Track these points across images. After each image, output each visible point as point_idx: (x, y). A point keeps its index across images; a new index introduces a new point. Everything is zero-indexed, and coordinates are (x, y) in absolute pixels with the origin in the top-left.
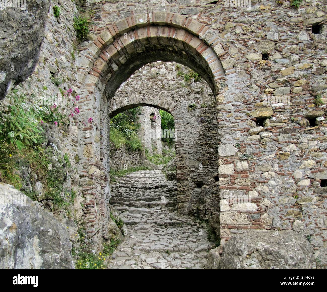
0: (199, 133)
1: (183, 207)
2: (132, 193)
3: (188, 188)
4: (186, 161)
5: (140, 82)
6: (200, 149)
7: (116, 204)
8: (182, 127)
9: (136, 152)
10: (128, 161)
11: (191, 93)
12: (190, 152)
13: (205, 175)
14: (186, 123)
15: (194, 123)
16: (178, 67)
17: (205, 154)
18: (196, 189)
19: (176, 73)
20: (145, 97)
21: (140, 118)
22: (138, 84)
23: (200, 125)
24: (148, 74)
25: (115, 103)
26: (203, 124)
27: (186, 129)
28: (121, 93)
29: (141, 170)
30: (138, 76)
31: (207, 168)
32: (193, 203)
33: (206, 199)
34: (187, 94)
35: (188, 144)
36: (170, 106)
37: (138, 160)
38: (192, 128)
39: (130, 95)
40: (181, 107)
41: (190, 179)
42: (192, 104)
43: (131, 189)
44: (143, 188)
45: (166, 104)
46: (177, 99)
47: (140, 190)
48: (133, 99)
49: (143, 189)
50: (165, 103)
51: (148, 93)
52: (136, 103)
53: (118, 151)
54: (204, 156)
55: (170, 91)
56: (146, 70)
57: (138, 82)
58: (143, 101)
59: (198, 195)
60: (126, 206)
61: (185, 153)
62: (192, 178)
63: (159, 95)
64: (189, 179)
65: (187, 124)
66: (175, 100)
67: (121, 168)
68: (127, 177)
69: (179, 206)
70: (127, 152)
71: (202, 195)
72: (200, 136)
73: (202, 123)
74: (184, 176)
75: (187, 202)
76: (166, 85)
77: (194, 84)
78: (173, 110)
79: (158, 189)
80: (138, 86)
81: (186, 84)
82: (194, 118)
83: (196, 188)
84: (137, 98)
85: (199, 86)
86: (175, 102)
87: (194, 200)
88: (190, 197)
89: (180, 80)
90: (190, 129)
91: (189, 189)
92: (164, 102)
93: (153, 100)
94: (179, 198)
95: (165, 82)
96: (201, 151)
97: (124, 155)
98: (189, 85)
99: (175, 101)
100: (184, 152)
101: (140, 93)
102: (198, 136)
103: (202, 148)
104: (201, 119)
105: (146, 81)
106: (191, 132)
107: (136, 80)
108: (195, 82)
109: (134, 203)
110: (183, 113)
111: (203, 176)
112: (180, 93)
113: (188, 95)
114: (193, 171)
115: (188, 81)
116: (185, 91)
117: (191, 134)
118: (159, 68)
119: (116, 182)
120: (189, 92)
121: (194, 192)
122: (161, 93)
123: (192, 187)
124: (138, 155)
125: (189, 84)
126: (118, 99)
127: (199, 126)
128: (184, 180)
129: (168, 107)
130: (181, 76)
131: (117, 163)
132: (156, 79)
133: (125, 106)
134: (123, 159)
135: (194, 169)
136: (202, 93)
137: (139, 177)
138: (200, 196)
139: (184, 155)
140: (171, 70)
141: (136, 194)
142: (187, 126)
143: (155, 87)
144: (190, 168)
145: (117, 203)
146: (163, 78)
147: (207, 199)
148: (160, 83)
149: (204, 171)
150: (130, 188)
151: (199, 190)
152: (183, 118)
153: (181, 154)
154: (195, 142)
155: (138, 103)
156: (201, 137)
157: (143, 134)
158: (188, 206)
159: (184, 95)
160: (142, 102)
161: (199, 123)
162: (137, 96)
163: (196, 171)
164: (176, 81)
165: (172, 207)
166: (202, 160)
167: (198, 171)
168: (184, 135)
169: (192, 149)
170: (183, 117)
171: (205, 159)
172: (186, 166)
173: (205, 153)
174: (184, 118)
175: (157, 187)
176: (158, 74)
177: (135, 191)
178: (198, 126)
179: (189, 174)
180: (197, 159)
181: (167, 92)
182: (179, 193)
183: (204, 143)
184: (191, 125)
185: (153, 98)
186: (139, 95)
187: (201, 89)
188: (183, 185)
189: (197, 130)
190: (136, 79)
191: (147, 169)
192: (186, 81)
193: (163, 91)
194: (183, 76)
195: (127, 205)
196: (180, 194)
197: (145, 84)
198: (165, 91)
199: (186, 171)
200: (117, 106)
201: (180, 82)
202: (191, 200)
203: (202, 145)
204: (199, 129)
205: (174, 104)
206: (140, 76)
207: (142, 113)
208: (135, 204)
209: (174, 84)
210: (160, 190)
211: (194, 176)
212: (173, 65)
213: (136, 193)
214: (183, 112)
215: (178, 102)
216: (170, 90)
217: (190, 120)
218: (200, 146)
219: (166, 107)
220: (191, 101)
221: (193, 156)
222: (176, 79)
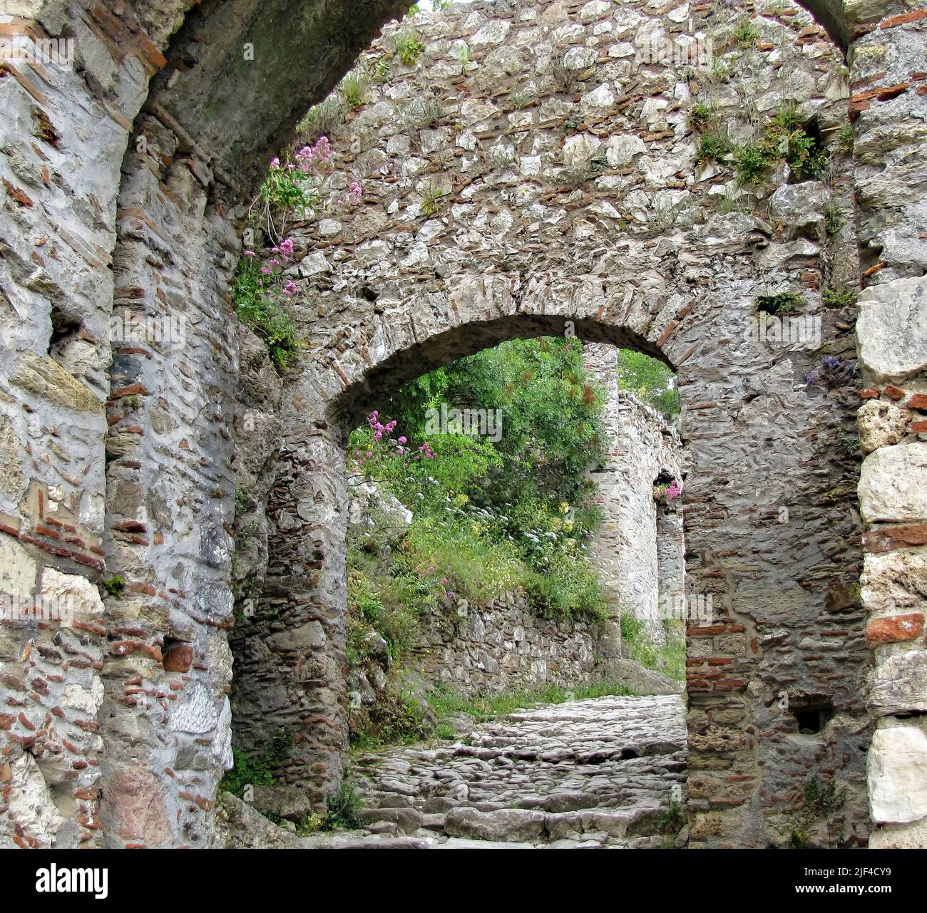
0: (814, 439)
1: (717, 834)
2: (501, 778)
3: (746, 736)
4: (741, 592)
5: (506, 218)
6: (818, 523)
7: (381, 824)
8: (718, 419)
9: (577, 626)
10: (536, 658)
11: (769, 237)
12: (763, 546)
13: (841, 661)
14: (743, 394)
15: (783, 390)
16: (704, 117)
17: (843, 551)
18: (790, 737)
19: (691, 150)
20: (527, 281)
21: (601, 486)
22: (494, 229)
23: (820, 397)
24: (547, 173)
25: (380, 329)
26: (832, 394)
27: (744, 424)
28: (411, 278)
29: (599, 696)
30: (496, 189)
31: (852, 621)
32: (775, 813)
33: (844, 791)
34: (750, 244)
35: (748, 503)
36: (655, 313)
37: (587, 656)
38: (771, 421)
39: (453, 283)
40: (714, 312)
41: (761, 684)
42: (774, 292)
43: (501, 764)
44: (561, 758)
45: (638, 306)
46: (692, 273)
47: (545, 764)
48: (469, 300)
49: (562, 764)
50: (632, 302)
51: (543, 259)
52: (483, 318)
53: (488, 617)
54: (838, 561)
55: (657, 241)
56: (539, 152)
57: (495, 220)
58: (518, 304)
59: (802, 768)
60: (430, 833)
61: (733, 554)
62: (770, 681)
63: (600, 266)
64: (754, 685)
65: (749, 400)
66: (682, 283)
67: (501, 688)
68: (514, 720)
69: (698, 826)
70: (529, 620)
71: (826, 765)
72: (819, 454)
73: (831, 386)
74: (730, 671)
75: (739, 804)
76: (640, 217)
77: (789, 194)
78: (671, 335)
79: (631, 761)
80: (499, 237)
81: (743, 199)
82: (788, 363)
83: (790, 731)
84: (489, 292)
85: (813, 199)
86: (681, 292)
87: (781, 794)
88: (757, 783)
89: (713, 181)
90: (761, 424)
91: (754, 738)
92: (627, 299)
93: (571, 294)
94: (699, 785)
95: (635, 199)
96: (819, 537)
97: (518, 633)
98: (757, 202)
99: (686, 288)
100: (729, 546)
101: (505, 269)
102: (806, 456)
103: (830, 521)
104: (826, 366)
105: (539, 209)
106: (769, 441)
107: (486, 209)
108: (792, 180)
109: (472, 817)
110: (727, 342)
111: (833, 664)
112: (711, 241)
113: (753, 247)
114: (778, 642)
115: (755, 180)
116: (735, 228)
117: (768, 453)
118: (601, 137)
119: (451, 738)
120: (756, 231)
121: (781, 752)
122: (608, 255)
123: (768, 730)
124: (585, 638)
125: (760, 195)
126: (393, 307)
127: (814, 404)
128: (728, 690)
129: (645, 318)
130: (720, 161)
131: (481, 665)
132: (586, 190)
133: (429, 341)
134: (512, 651)
135: (779, 633)
136: (829, 234)
137: (569, 719)
138: (810, 775)
139: (733, 563)
140: (665, 138)
141: (520, 785)
142: (745, 409)
143: (584, 230)
144: (761, 626)
145: (387, 820)
146: (625, 182)
147: (851, 788)
148: (607, 208)
149: (834, 642)
150: (502, 759)
151: (808, 743)
152: (725, 373)
153: (716, 556)
154: (789, 492)
155: (495, 314)
156: (821, 462)
157: (611, 552)
158: (747, 825)
159: (731, 250)
160: (512, 312)
161: (811, 390)
162: (489, 280)
163: (794, 644)
164: (694, 186)
165: (663, 832)
166: (825, 585)
167: (807, 641)
168: (730, 458)
169: (772, 530)
170: (727, 363)
171: (841, 574)
172: (740, 621)
173: (843, 543)
174: (733, 369)
175: (628, 754)
176: (599, 164)
177: (522, 771)
178: (808, 403)
179: (755, 662)
180: (800, 581)
181: (641, 244)
182: (700, 762)
183: (839, 491)
184: (765, 402)
185: (570, 284)
186: (501, 276)
187: (828, 215)
188: (718, 716)
189: (801, 428)
190: (489, 203)
191: (627, 692)
192: (744, 183)
193: (622, 243)
194: (729, 157)
195: (435, 828)
196: (706, 767)
197: (534, 220)
198: (630, 243)
199: (736, 647)
200: (389, 340)
201: (716, 189)
202: (762, 794)
203: (829, 504)
204: (814, 421)
205: (678, 302)
206: (510, 186)
207: (608, 465)
208: (475, 824)
209: (680, 206)
210: (640, 764)
211: (782, 666)
212: (676, 110)
213: (521, 777)
214: (728, 336)
215: (699, 291)
216: (656, 236)
217: (764, 375)
218: (818, 511)
219: (636, 321)
220: (767, 278)
221: (776, 563)
222: (690, 180)
